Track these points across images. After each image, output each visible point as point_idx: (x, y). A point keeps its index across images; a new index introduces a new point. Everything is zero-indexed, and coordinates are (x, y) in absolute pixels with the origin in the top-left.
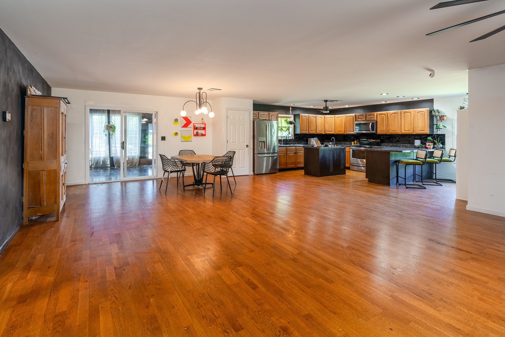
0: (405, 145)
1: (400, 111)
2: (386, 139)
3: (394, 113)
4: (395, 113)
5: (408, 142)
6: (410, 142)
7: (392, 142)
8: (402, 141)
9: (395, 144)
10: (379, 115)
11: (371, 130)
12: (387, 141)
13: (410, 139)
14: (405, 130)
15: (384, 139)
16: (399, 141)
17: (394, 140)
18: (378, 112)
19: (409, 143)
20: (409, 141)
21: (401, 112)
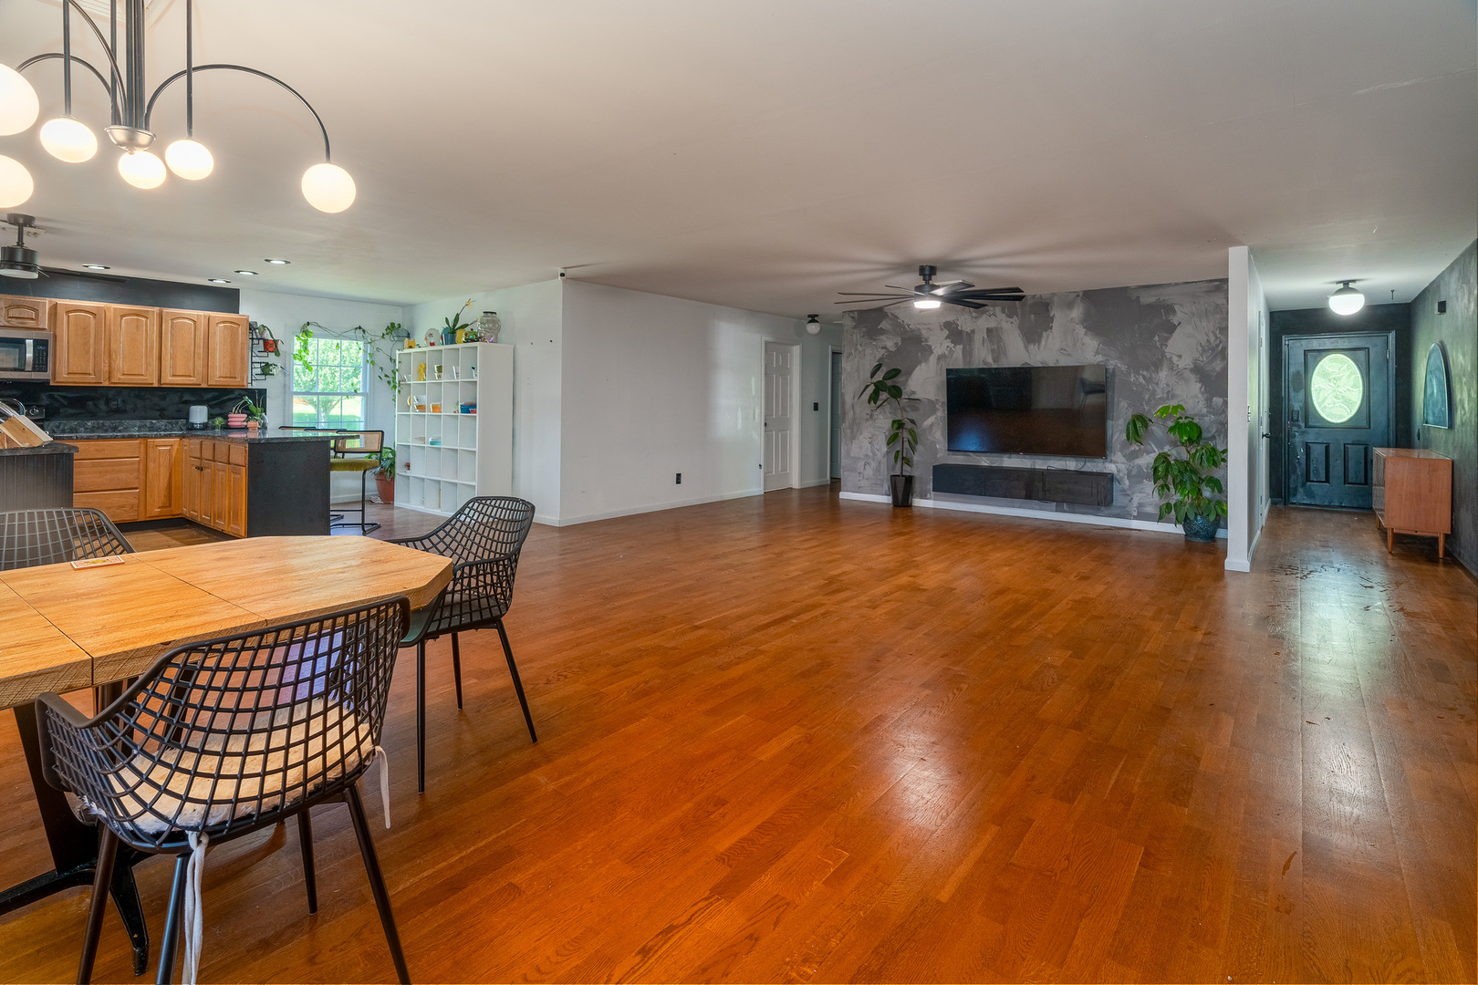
0: (148, 423)
1: (156, 309)
2: (64, 406)
3: (134, 315)
4: (138, 315)
5: (159, 413)
6: (166, 413)
7: (93, 416)
8: (134, 410)
9: (107, 423)
10: (68, 312)
11: (29, 368)
12: (71, 411)
13: (163, 404)
14: (174, 376)
15: (57, 405)
16: (125, 411)
17: (103, 407)
18: (60, 301)
19: (162, 417)
20: (162, 410)
21: (161, 316)
